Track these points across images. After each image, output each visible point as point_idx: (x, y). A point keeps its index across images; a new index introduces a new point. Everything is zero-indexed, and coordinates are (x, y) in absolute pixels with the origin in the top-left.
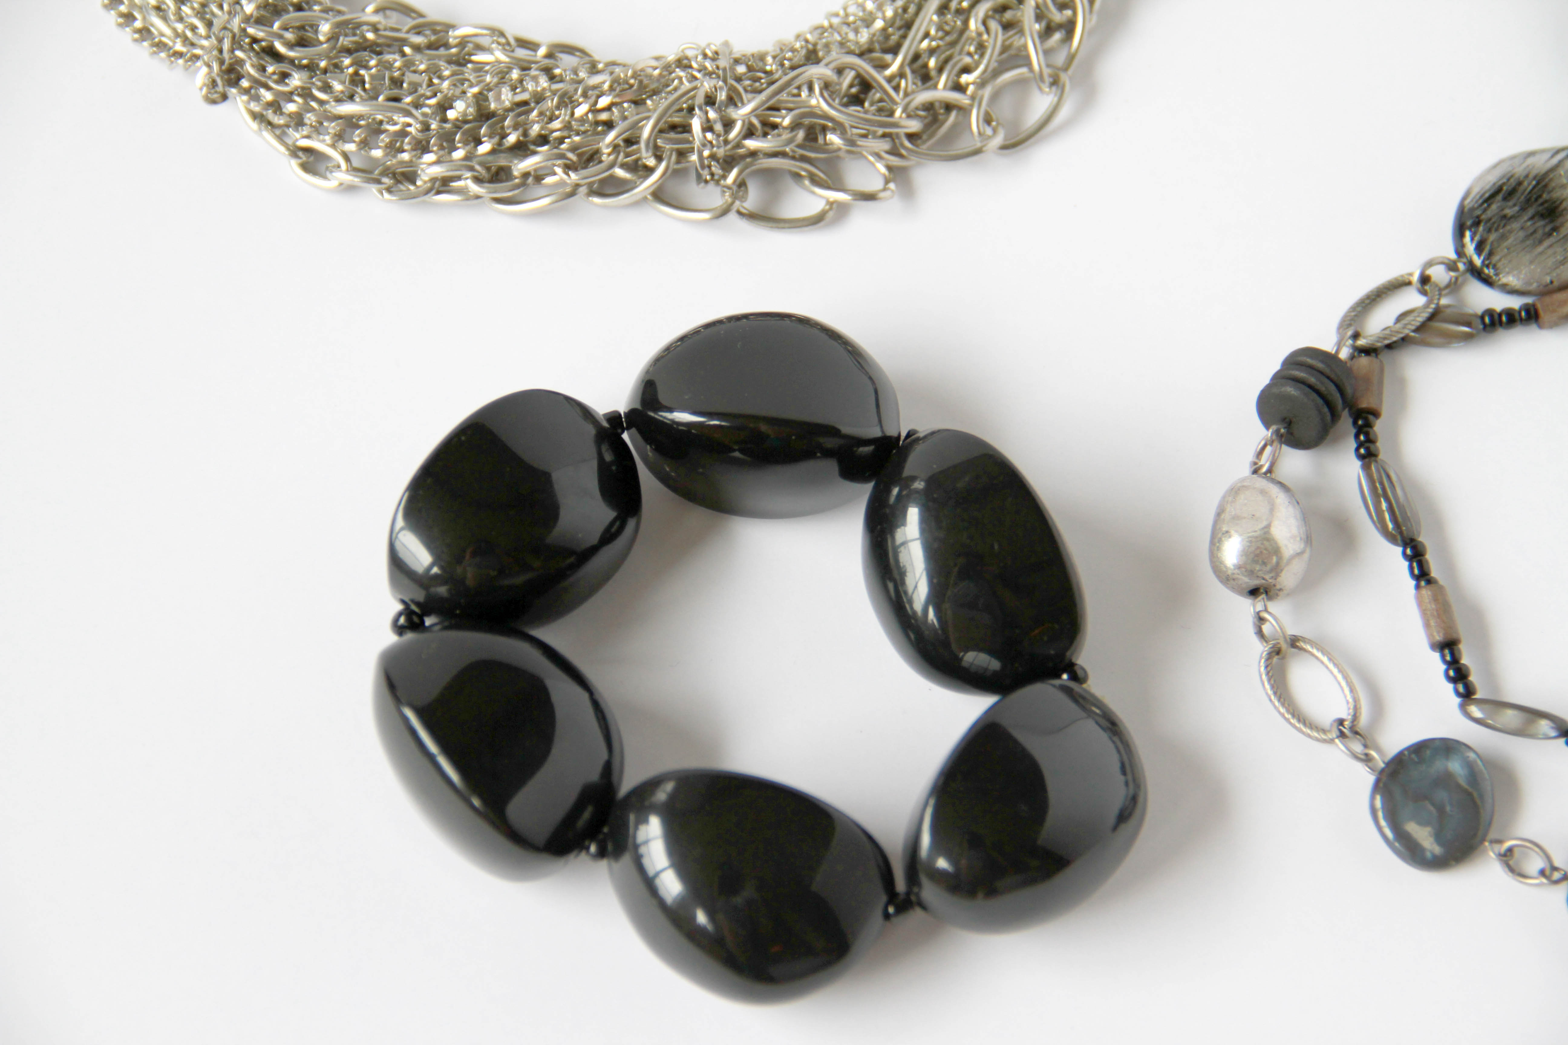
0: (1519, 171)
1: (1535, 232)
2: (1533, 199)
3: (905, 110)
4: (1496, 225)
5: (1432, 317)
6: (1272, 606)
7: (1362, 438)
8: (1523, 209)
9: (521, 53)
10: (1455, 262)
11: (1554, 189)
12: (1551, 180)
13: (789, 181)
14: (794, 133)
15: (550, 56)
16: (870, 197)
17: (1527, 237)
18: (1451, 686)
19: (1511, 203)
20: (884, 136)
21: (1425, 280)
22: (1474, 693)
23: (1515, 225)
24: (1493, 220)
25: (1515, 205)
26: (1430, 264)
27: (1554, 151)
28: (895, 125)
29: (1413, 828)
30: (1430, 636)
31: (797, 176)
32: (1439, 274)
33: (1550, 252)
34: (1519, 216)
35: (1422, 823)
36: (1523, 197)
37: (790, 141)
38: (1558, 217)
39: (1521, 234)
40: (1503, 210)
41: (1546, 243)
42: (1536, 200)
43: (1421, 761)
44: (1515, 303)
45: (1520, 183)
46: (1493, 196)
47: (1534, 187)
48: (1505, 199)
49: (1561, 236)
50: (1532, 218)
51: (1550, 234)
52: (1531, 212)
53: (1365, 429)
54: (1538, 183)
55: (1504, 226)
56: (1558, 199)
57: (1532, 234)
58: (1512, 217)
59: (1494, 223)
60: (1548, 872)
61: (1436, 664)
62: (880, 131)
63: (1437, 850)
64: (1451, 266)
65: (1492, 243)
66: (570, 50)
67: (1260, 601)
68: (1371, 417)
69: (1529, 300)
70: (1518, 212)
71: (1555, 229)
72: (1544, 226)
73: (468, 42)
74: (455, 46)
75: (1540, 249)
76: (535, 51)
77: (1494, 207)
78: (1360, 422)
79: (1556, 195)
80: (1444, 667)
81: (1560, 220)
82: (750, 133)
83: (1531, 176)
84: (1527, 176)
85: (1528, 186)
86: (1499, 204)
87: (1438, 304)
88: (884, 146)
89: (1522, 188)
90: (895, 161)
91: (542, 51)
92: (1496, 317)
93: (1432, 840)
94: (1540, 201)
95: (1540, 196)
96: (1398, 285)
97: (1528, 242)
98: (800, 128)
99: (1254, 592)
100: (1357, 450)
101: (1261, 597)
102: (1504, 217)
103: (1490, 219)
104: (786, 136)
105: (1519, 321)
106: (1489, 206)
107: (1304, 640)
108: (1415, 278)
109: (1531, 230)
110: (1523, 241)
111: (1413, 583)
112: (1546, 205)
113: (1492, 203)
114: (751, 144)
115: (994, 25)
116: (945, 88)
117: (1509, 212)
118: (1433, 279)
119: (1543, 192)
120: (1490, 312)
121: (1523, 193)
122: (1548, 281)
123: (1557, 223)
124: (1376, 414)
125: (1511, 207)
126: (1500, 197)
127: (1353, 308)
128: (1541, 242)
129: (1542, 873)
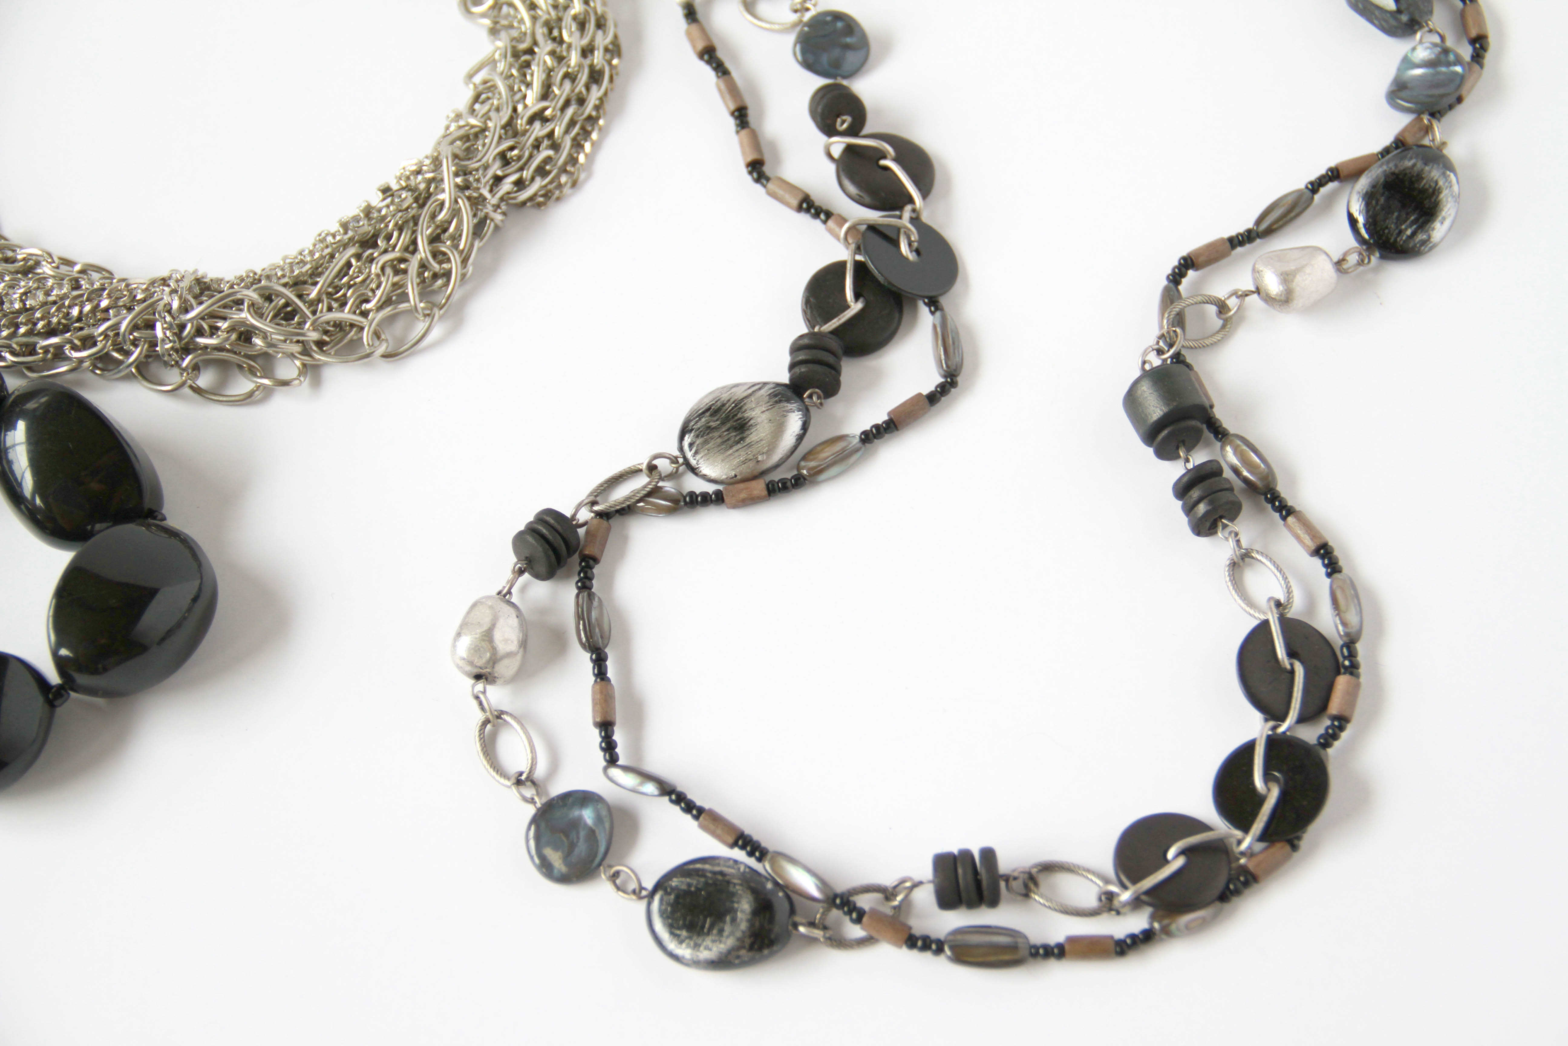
0: (725, 397)
1: (728, 439)
2: (731, 417)
3: (312, 325)
4: (702, 433)
5: (650, 494)
6: (489, 688)
7: (582, 575)
8: (723, 423)
9: (64, 269)
10: (676, 458)
11: (746, 410)
12: (745, 404)
13: (236, 370)
14: (229, 335)
15: (83, 272)
16: (285, 383)
17: (723, 443)
18: (602, 754)
19: (715, 419)
20: (298, 342)
21: (652, 468)
22: (617, 760)
23: (716, 434)
24: (701, 429)
25: (717, 420)
26: (656, 457)
27: (753, 384)
28: (303, 335)
29: (548, 852)
30: (594, 717)
31: (240, 367)
32: (664, 465)
33: (737, 454)
34: (719, 428)
35: (556, 848)
36: (724, 415)
37: (227, 339)
38: (746, 430)
39: (719, 441)
40: (709, 423)
41: (735, 448)
42: (733, 417)
43: (565, 805)
44: (710, 488)
45: (723, 405)
46: (704, 413)
47: (733, 409)
48: (711, 415)
49: (745, 444)
50: (728, 430)
51: (738, 442)
52: (728, 425)
53: (586, 569)
54: (736, 406)
55: (708, 434)
56: (748, 417)
57: (726, 441)
58: (713, 428)
59: (701, 431)
60: (637, 891)
61: (595, 736)
62: (295, 339)
63: (564, 869)
64: (674, 460)
65: (698, 445)
66: (99, 269)
67: (481, 683)
68: (591, 562)
69: (720, 487)
70: (718, 425)
71: (742, 439)
72: (736, 436)
73: (30, 259)
74: (22, 261)
75: (731, 451)
76: (73, 267)
77: (703, 420)
78: (583, 564)
79: (748, 414)
80: (600, 740)
81: (748, 432)
82: (200, 332)
83: (732, 401)
84: (729, 401)
85: (729, 407)
86: (707, 418)
87: (656, 485)
88: (296, 348)
89: (725, 408)
90: (308, 361)
91: (78, 268)
92: (694, 496)
93: (561, 861)
94: (736, 418)
95: (736, 415)
96: (633, 472)
97: (723, 447)
98: (233, 332)
99: (478, 677)
100: (577, 583)
101: (482, 681)
102: (709, 427)
103: (699, 429)
104: (225, 335)
105: (710, 502)
106: (700, 419)
107: (507, 713)
108: (644, 467)
109: (726, 438)
110: (719, 446)
111: (594, 678)
112: (739, 421)
113: (702, 417)
114: (201, 341)
115: (389, 271)
116: (349, 312)
117: (713, 424)
118: (659, 468)
119: (739, 412)
120: (692, 494)
121: (724, 412)
122: (733, 475)
123: (745, 435)
124: (596, 560)
125: (715, 421)
126: (708, 414)
127: (601, 485)
128: (731, 447)
129: (634, 892)
